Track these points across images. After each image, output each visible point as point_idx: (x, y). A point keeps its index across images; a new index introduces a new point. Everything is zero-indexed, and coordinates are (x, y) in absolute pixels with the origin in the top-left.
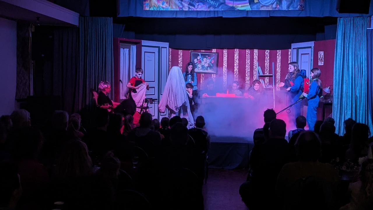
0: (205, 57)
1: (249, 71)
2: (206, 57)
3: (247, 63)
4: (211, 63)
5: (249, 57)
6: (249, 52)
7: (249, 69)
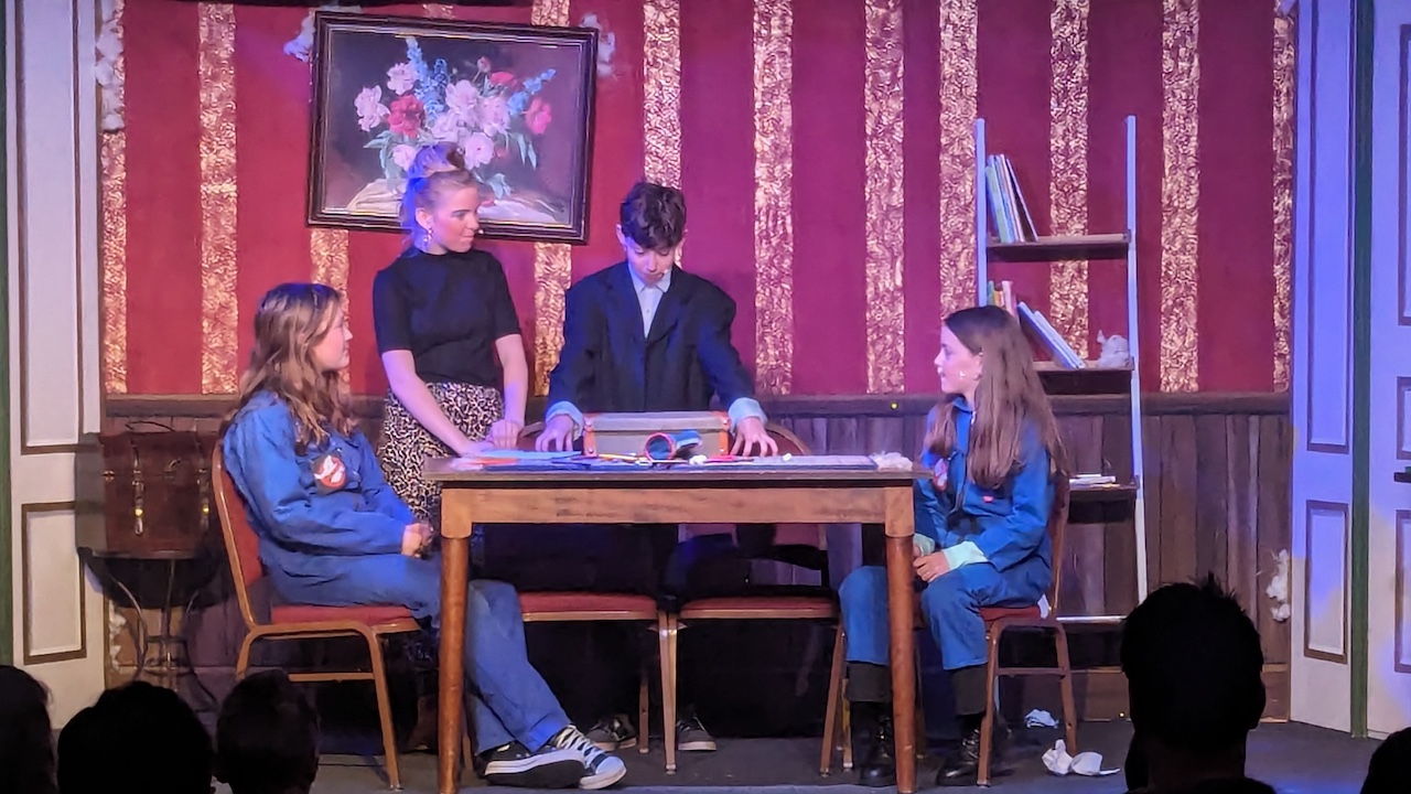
0: (462, 69)
1: (897, 199)
2: (470, 75)
3: (878, 122)
4: (525, 130)
5: (894, 68)
6: (895, 20)
7: (891, 185)
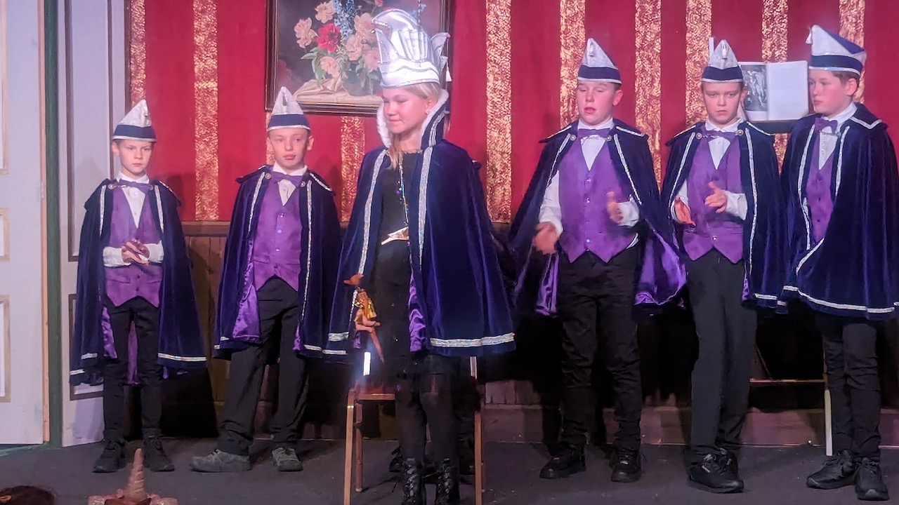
1: (657, 91)
2: (370, 9)
3: (644, 39)
7: (653, 81)
